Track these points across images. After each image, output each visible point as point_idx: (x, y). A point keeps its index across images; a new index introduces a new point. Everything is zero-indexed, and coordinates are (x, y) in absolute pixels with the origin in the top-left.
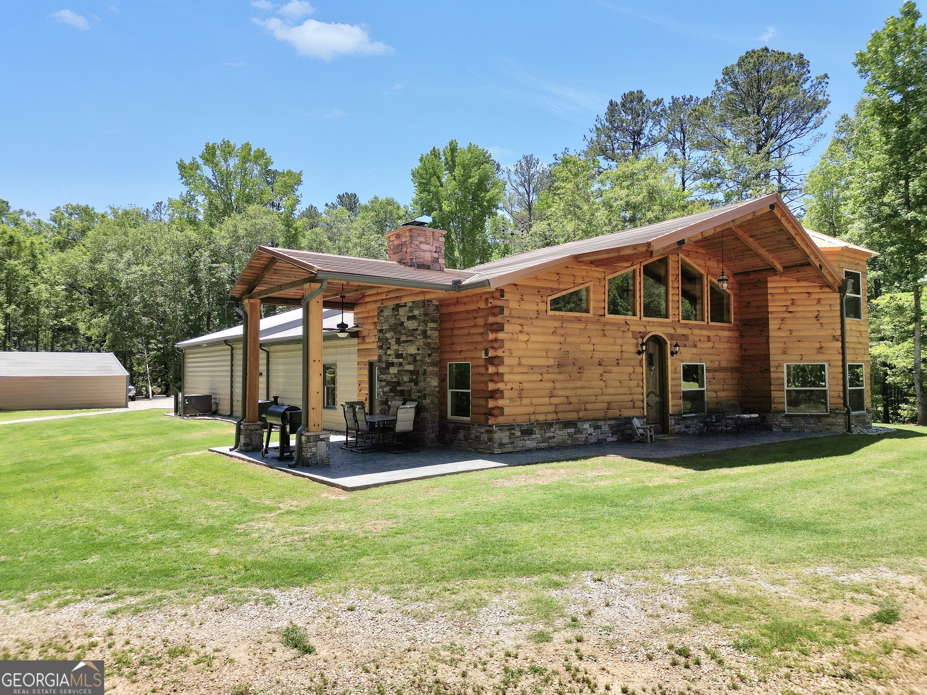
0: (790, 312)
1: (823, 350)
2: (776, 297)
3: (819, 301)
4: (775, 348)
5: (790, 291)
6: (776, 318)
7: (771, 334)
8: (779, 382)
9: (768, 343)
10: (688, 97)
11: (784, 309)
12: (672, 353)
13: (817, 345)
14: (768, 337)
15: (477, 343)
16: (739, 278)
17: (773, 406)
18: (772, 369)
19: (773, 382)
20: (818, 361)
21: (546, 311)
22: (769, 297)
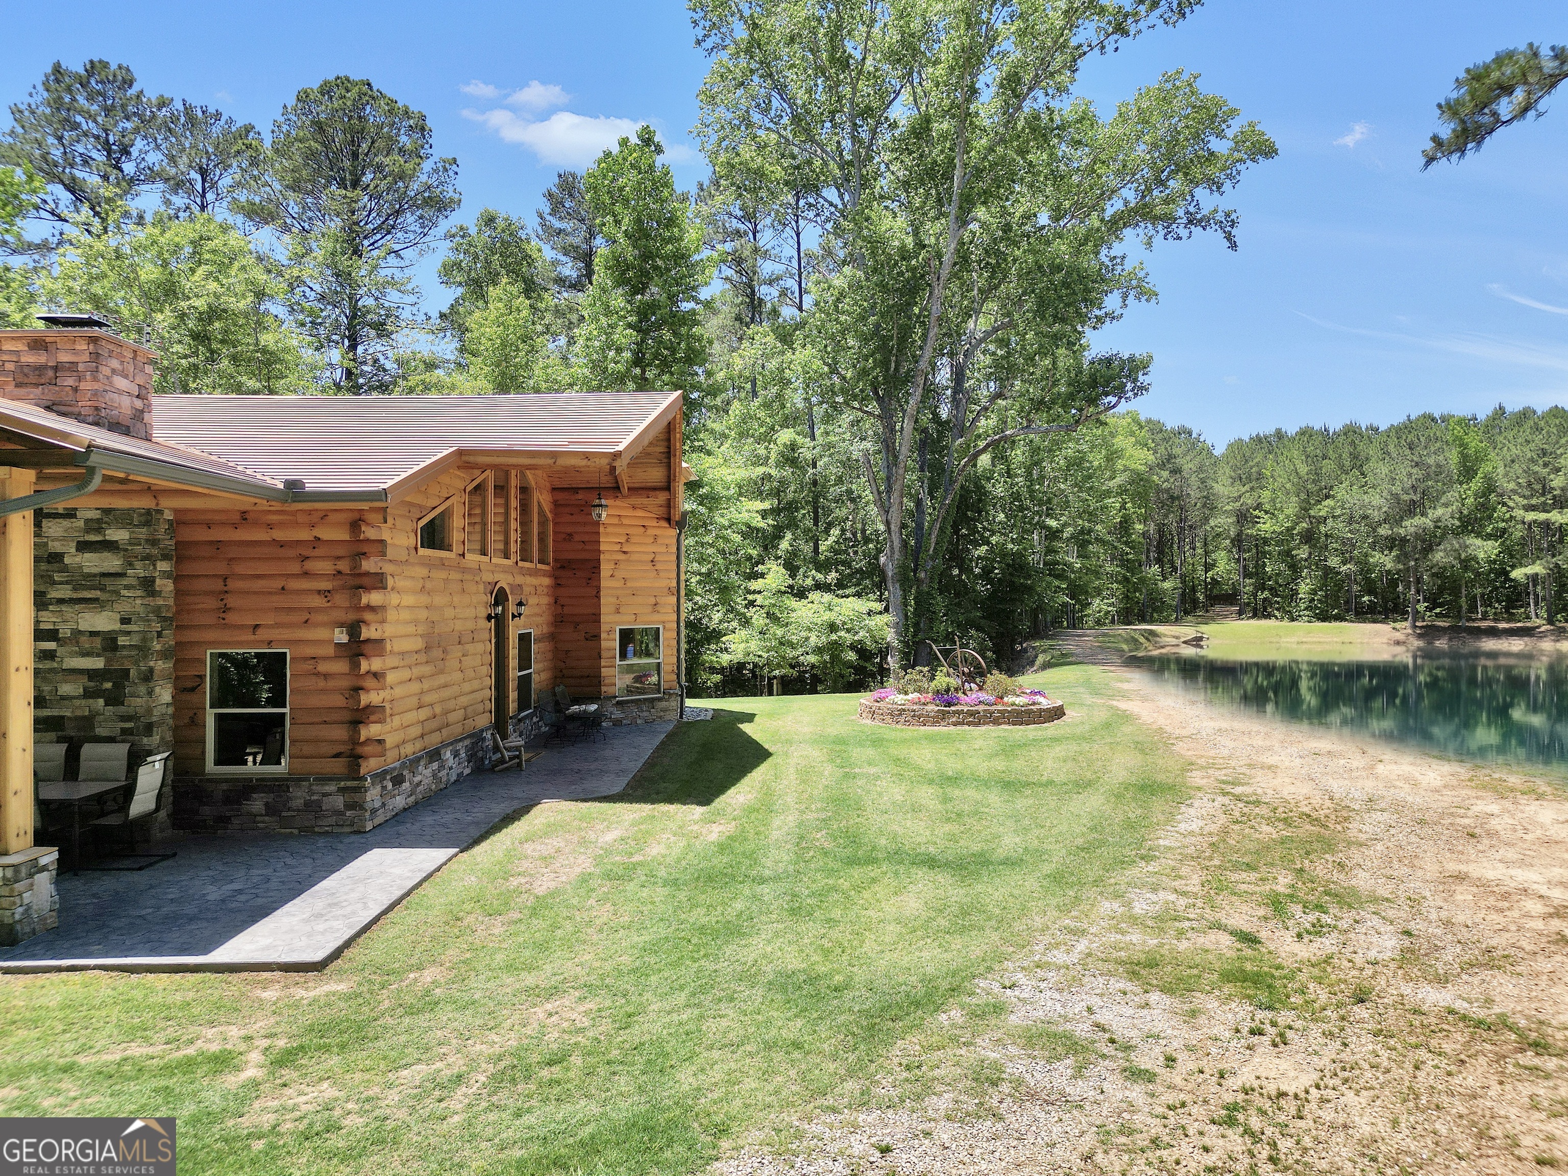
0: (625, 552)
1: (658, 608)
2: (610, 529)
3: (656, 537)
4: (607, 602)
5: (625, 521)
6: (609, 560)
7: (604, 583)
8: (610, 654)
9: (598, 596)
10: (212, 110)
11: (617, 547)
12: (514, 616)
13: (652, 601)
14: (598, 589)
15: (310, 610)
16: (561, 496)
17: (604, 689)
18: (603, 636)
19: (604, 654)
20: (652, 622)
21: (416, 549)
22: (602, 529)
